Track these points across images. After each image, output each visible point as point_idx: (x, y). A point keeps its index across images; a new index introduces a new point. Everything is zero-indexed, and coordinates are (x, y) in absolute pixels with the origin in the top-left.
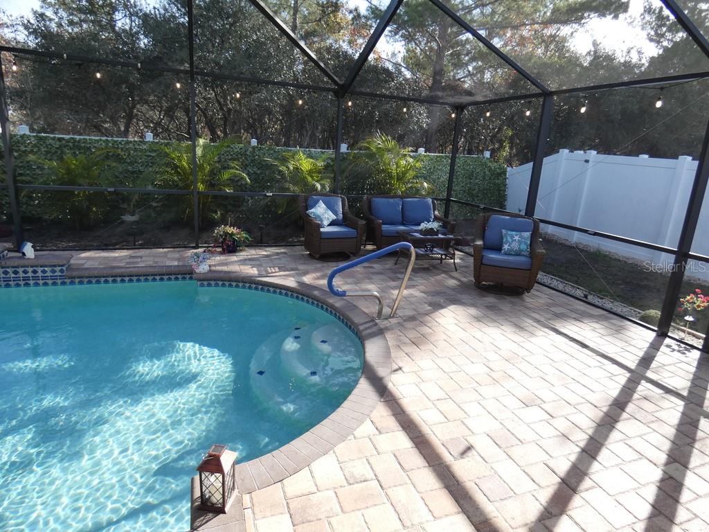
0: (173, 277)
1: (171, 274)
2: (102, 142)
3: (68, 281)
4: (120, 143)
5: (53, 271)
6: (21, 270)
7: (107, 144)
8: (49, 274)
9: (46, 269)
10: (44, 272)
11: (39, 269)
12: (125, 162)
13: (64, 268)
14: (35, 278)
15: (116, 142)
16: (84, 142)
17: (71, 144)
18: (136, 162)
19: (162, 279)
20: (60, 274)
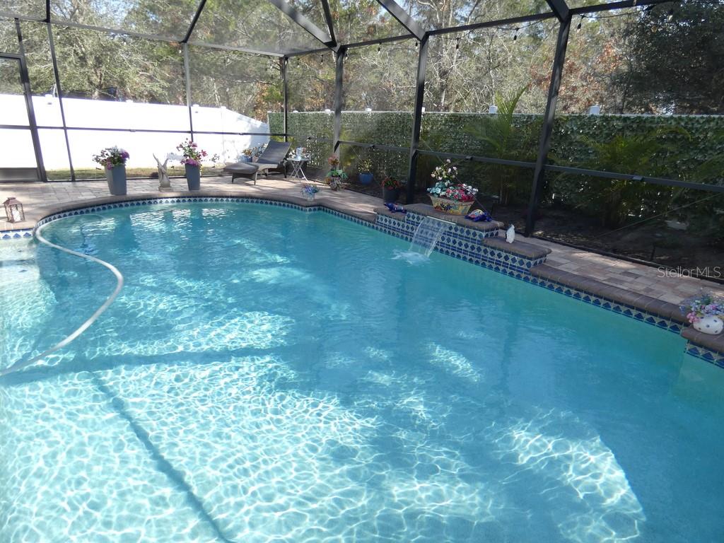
0: (657, 320)
1: (656, 315)
2: (672, 121)
3: (531, 278)
4: (698, 121)
5: (522, 263)
6: (496, 252)
7: (679, 123)
8: (517, 264)
9: (516, 258)
10: (514, 260)
11: (511, 257)
12: (696, 148)
13: (532, 262)
14: (505, 265)
15: (691, 119)
16: (651, 122)
17: (635, 126)
18: (711, 148)
19: (639, 317)
20: (526, 267)
